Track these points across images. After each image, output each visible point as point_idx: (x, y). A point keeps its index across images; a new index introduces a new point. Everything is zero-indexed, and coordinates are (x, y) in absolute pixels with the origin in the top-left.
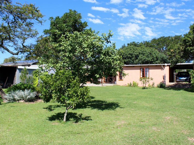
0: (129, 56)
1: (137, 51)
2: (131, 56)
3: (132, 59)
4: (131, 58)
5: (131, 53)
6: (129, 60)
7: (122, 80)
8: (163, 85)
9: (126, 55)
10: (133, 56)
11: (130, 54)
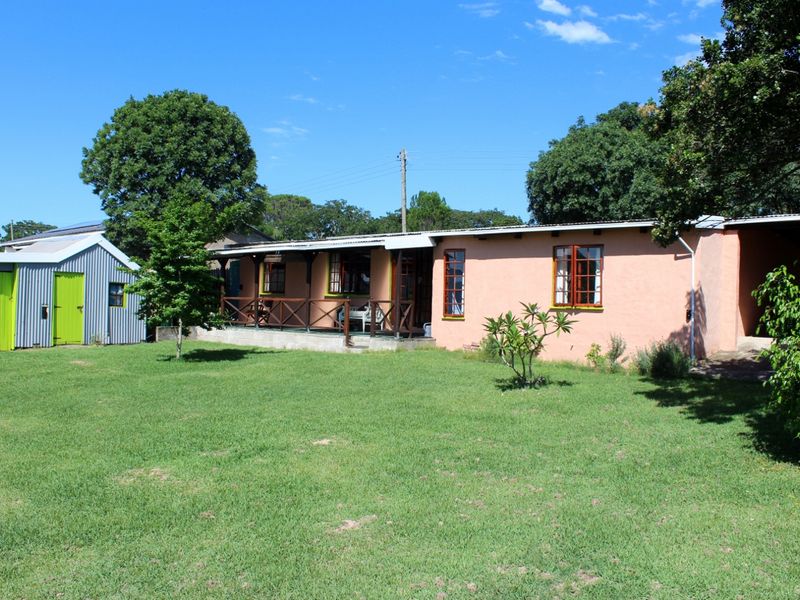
0: (579, 178)
1: (624, 151)
2: (594, 176)
3: (597, 195)
4: (591, 191)
5: (591, 160)
6: (582, 199)
7: (460, 317)
8: (676, 358)
9: (565, 173)
10: (603, 178)
11: (584, 168)
